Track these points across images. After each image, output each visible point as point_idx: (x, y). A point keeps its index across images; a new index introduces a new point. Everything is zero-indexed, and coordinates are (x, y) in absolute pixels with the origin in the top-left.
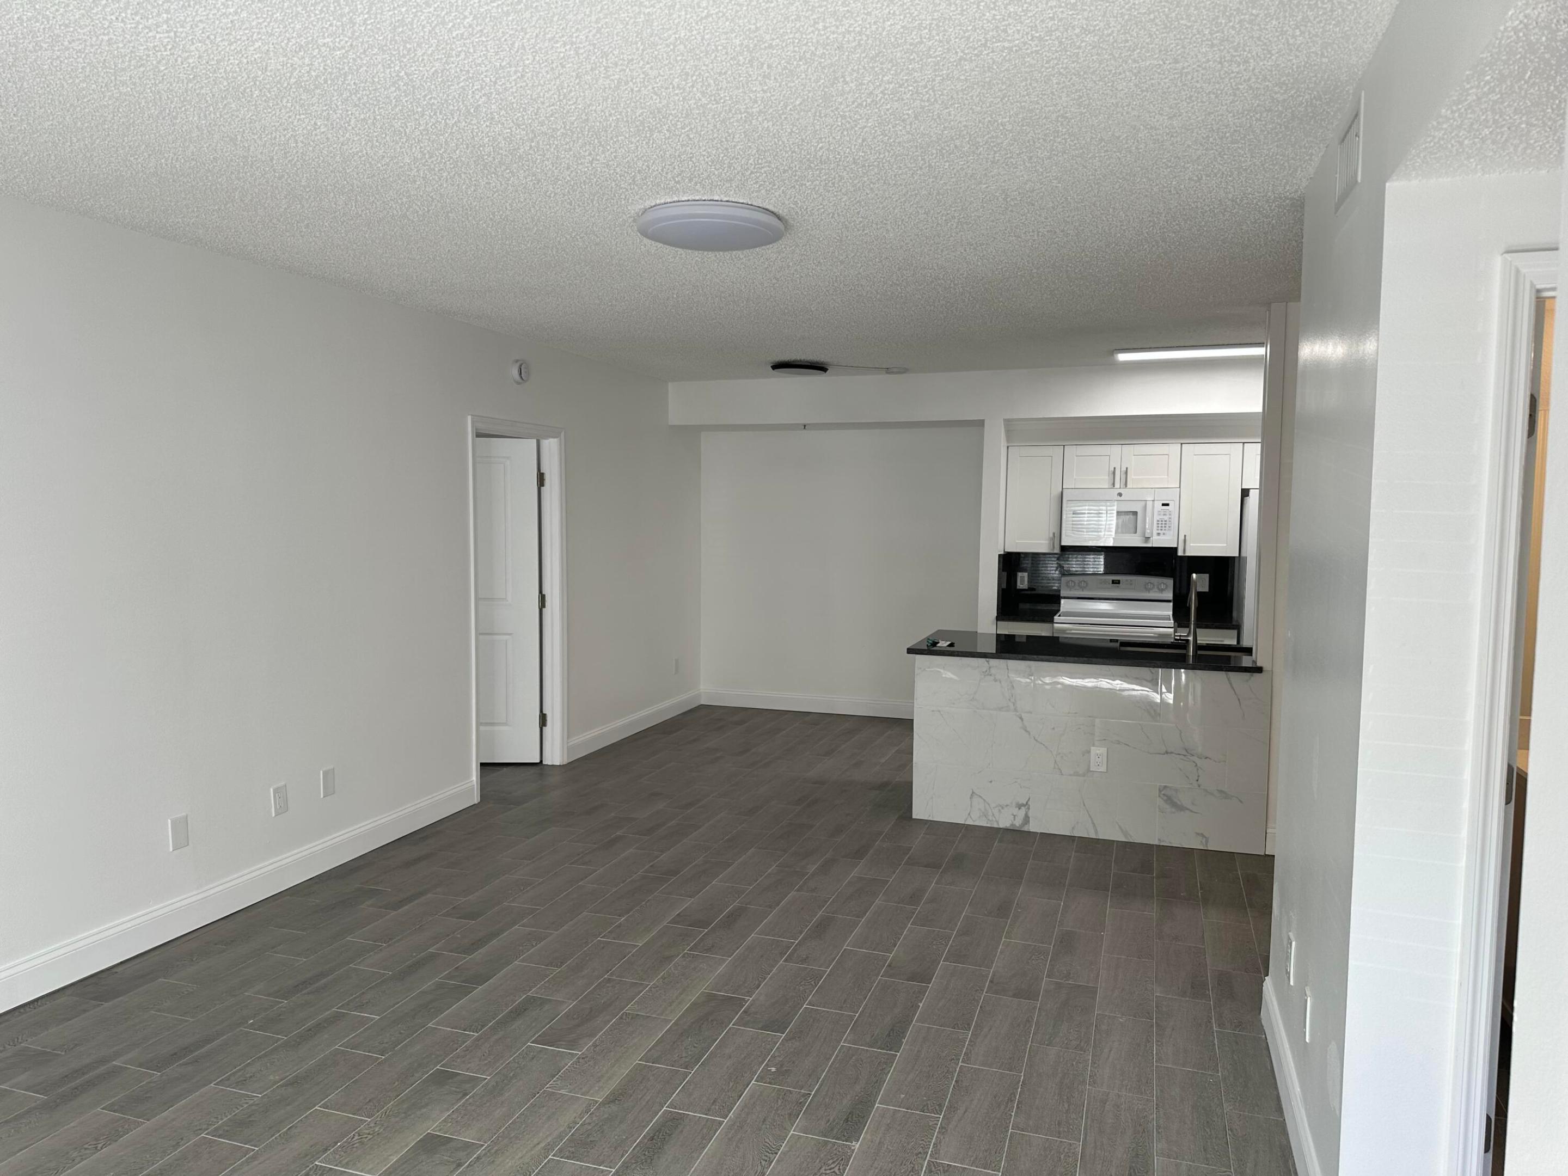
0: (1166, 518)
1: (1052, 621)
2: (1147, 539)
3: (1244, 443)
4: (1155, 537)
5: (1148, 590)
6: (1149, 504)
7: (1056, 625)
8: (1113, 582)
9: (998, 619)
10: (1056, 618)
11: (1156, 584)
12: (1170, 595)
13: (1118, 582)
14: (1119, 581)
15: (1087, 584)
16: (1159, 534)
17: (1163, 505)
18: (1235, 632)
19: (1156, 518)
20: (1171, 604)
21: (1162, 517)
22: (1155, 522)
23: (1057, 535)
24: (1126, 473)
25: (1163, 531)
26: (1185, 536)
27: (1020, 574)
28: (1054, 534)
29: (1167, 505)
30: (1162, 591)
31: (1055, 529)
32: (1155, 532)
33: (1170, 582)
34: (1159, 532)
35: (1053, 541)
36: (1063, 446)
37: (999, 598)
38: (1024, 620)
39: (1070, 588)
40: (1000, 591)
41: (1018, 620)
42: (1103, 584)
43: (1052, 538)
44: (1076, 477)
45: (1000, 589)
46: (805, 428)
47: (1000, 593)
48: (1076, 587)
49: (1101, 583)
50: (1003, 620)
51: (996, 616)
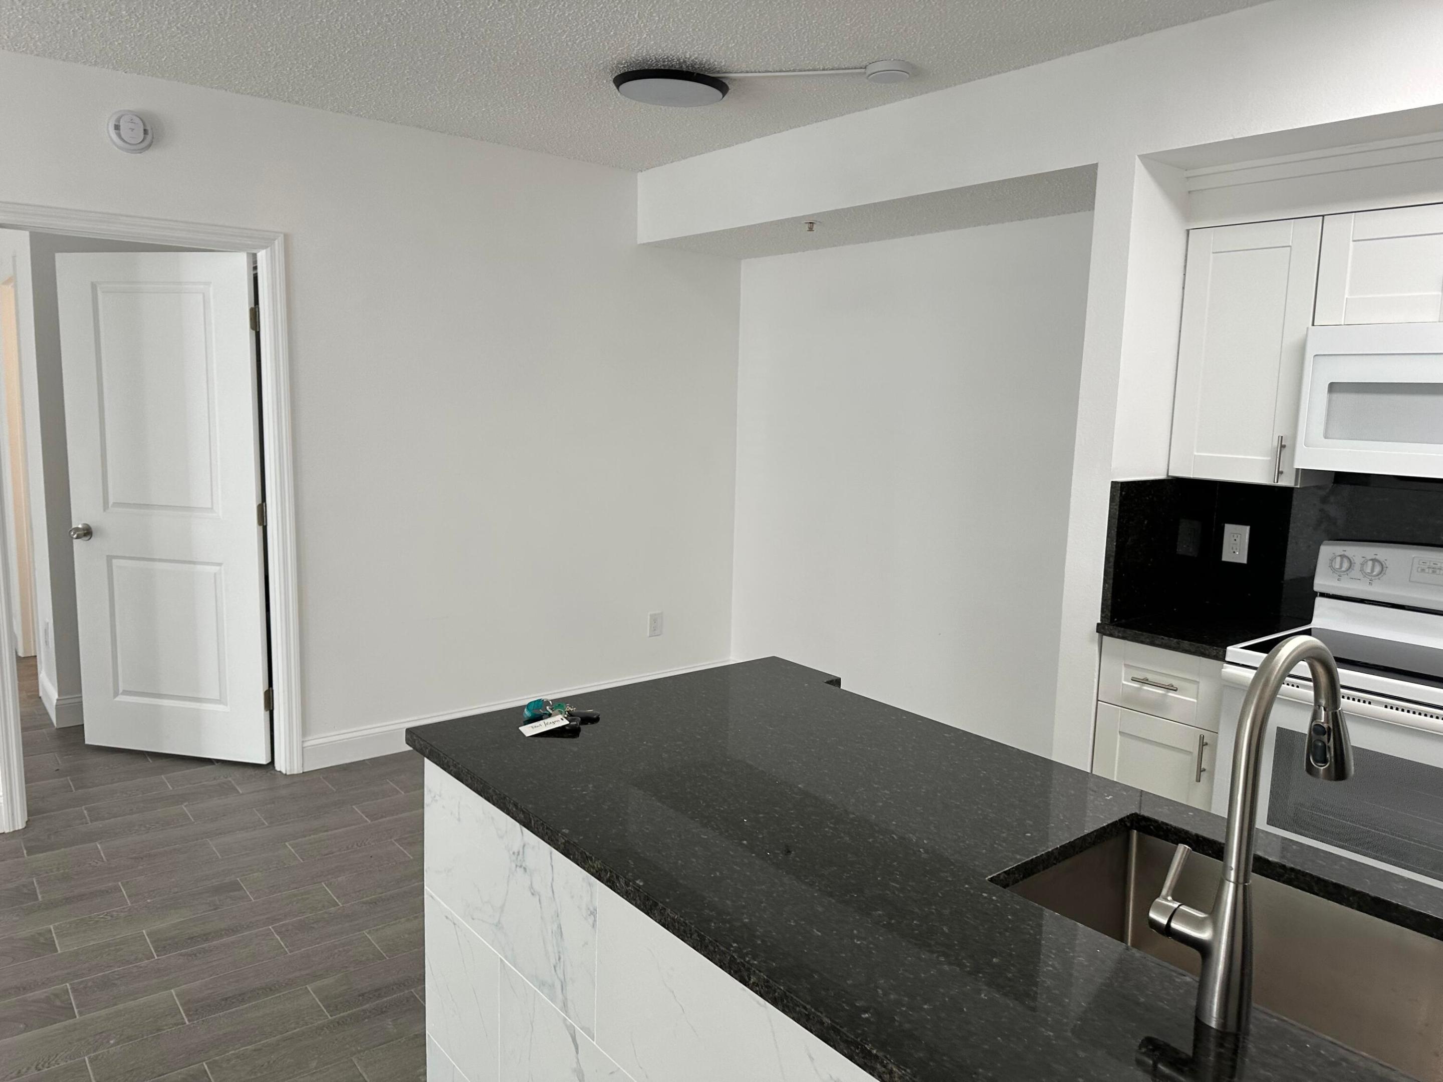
1: (1221, 657)
7: (1229, 670)
9: (1101, 629)
10: (1234, 651)
15: (1383, 568)
23: (1288, 444)
27: (1229, 529)
31: (1284, 427)
35: (1278, 456)
36: (1321, 217)
37: (1111, 582)
38: (1157, 642)
39: (1339, 573)
40: (1112, 564)
41: (1144, 640)
42: (1428, 573)
43: (1276, 450)
44: (1349, 297)
45: (1112, 560)
46: (811, 229)
47: (1112, 570)
48: (1356, 572)
49: (1423, 570)
50: (1111, 635)
51: (1099, 622)
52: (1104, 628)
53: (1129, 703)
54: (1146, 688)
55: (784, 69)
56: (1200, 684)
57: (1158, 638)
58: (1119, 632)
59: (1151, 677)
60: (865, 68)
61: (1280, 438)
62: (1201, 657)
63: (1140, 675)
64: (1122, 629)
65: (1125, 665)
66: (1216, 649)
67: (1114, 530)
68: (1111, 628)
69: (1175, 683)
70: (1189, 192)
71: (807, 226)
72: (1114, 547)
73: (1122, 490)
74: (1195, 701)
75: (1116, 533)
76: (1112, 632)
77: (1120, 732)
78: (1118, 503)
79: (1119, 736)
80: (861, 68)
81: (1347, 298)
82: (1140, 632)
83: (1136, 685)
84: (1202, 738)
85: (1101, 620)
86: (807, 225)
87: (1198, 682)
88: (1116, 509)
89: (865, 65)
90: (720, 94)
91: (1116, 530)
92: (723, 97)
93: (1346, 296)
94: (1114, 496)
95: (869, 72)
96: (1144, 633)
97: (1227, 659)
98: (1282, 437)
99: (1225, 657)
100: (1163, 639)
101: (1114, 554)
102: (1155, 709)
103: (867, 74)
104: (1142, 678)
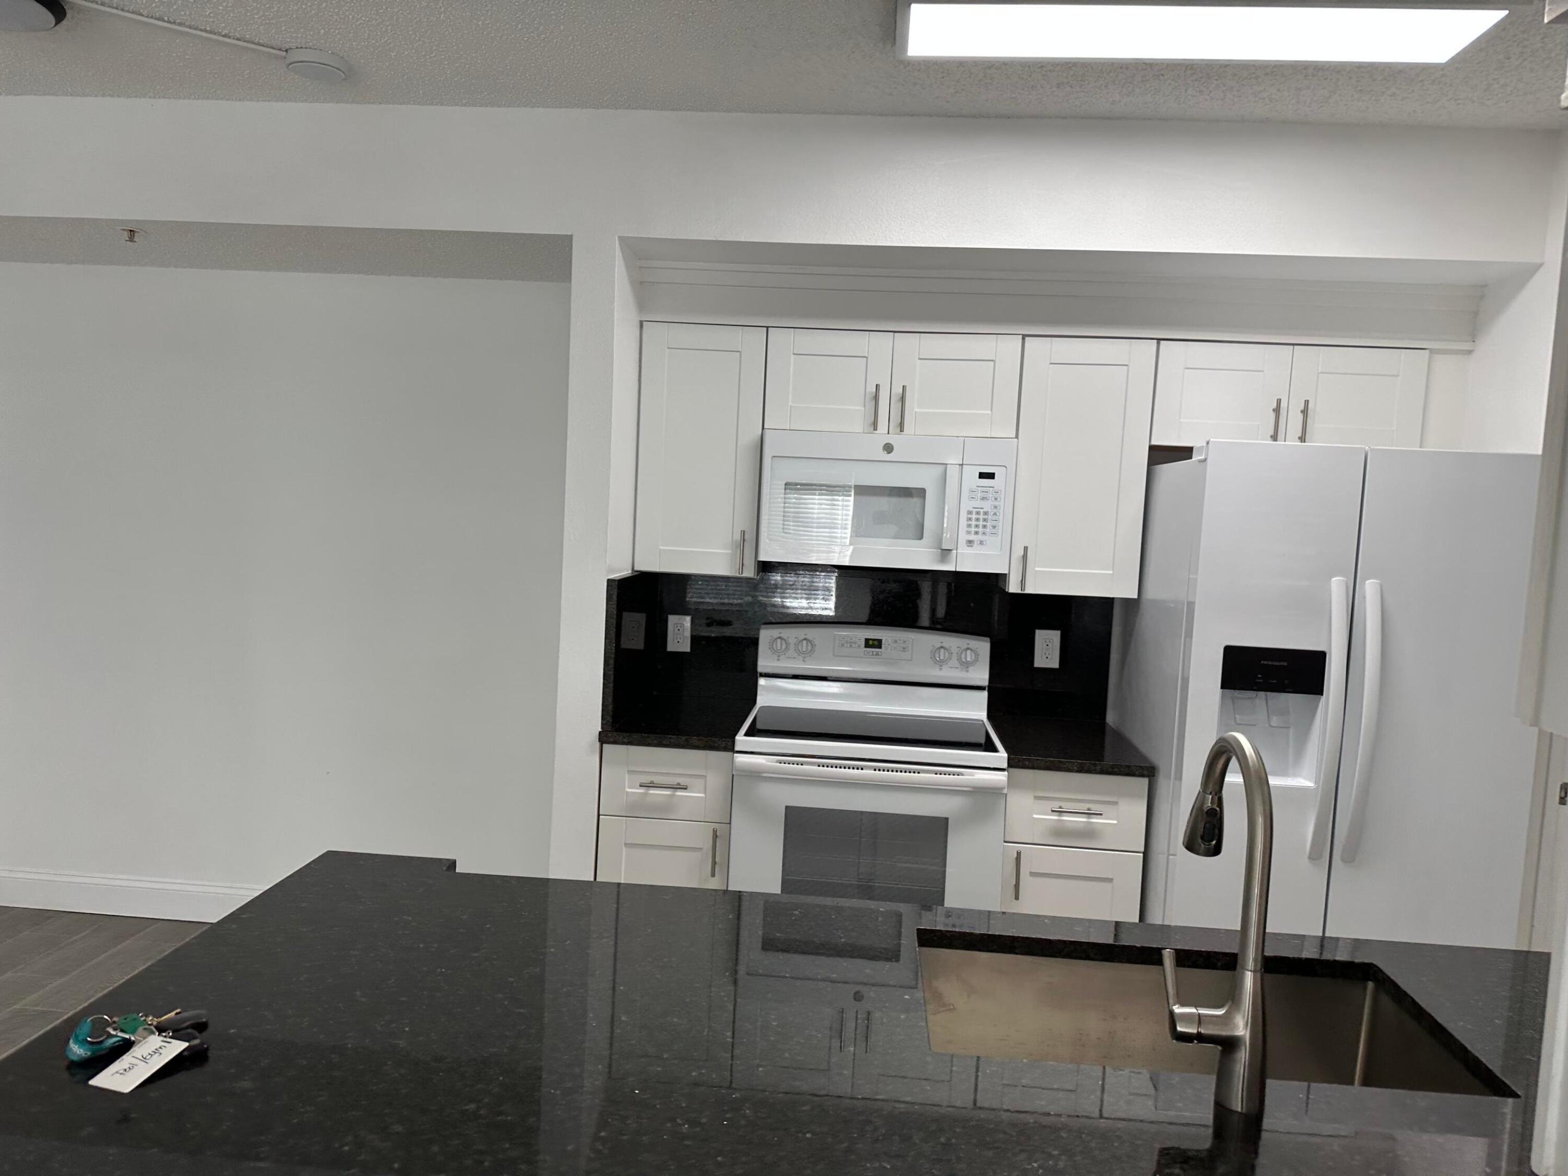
0: (987, 506)
1: (730, 747)
2: (945, 553)
3: (1159, 340)
4: (963, 549)
5: (941, 663)
6: (953, 473)
7: (740, 758)
8: (870, 643)
9: (604, 738)
10: (741, 739)
11: (954, 650)
12: (982, 675)
13: (877, 644)
14: (880, 641)
15: (813, 646)
16: (970, 543)
17: (982, 476)
18: (1145, 781)
19: (967, 505)
20: (985, 694)
21: (978, 503)
22: (964, 516)
23: (750, 537)
24: (903, 399)
25: (980, 537)
26: (1026, 549)
27: (672, 620)
28: (743, 533)
29: (991, 476)
30: (966, 665)
31: (743, 522)
32: (963, 538)
33: (983, 647)
34: (972, 537)
35: (742, 549)
36: (765, 329)
37: (611, 685)
38: (665, 742)
39: (778, 654)
40: (611, 666)
41: (651, 742)
42: (847, 647)
43: (739, 542)
44: (792, 405)
45: (612, 662)
46: (131, 239)
47: (611, 673)
48: (791, 652)
49: (843, 645)
50: (615, 742)
51: (600, 730)
52: (606, 736)
53: (636, 811)
54: (652, 791)
55: (166, 19)
56: (708, 778)
57: (665, 737)
58: (624, 738)
59: (658, 780)
60: (286, 51)
61: (743, 532)
62: (708, 751)
63: (646, 779)
64: (627, 734)
65: (629, 772)
66: (725, 741)
67: (612, 630)
68: (615, 734)
69: (683, 781)
70: (642, 283)
71: (126, 235)
72: (614, 648)
73: (619, 588)
74: (703, 795)
75: (614, 634)
76: (616, 739)
77: (625, 844)
78: (616, 603)
79: (624, 849)
80: (280, 50)
81: (791, 406)
82: (646, 735)
83: (642, 790)
84: (715, 832)
85: (602, 728)
86: (126, 233)
87: (704, 777)
88: (613, 608)
89: (287, 47)
90: (50, 18)
91: (615, 630)
92: (56, 24)
93: (790, 404)
94: (611, 594)
95: (294, 56)
96: (651, 735)
97: (737, 748)
98: (744, 531)
99: (734, 747)
100: (670, 738)
101: (613, 656)
102: (662, 812)
103: (288, 61)
104: (649, 782)
